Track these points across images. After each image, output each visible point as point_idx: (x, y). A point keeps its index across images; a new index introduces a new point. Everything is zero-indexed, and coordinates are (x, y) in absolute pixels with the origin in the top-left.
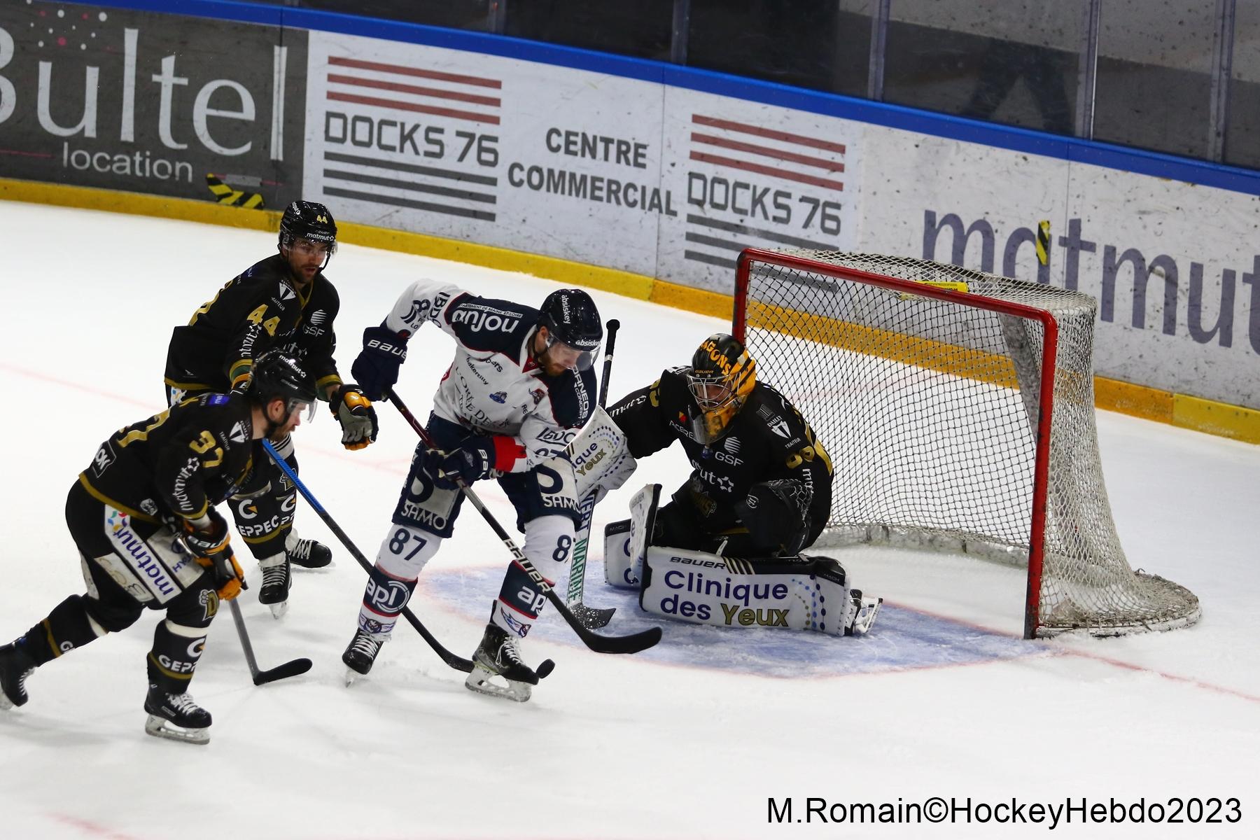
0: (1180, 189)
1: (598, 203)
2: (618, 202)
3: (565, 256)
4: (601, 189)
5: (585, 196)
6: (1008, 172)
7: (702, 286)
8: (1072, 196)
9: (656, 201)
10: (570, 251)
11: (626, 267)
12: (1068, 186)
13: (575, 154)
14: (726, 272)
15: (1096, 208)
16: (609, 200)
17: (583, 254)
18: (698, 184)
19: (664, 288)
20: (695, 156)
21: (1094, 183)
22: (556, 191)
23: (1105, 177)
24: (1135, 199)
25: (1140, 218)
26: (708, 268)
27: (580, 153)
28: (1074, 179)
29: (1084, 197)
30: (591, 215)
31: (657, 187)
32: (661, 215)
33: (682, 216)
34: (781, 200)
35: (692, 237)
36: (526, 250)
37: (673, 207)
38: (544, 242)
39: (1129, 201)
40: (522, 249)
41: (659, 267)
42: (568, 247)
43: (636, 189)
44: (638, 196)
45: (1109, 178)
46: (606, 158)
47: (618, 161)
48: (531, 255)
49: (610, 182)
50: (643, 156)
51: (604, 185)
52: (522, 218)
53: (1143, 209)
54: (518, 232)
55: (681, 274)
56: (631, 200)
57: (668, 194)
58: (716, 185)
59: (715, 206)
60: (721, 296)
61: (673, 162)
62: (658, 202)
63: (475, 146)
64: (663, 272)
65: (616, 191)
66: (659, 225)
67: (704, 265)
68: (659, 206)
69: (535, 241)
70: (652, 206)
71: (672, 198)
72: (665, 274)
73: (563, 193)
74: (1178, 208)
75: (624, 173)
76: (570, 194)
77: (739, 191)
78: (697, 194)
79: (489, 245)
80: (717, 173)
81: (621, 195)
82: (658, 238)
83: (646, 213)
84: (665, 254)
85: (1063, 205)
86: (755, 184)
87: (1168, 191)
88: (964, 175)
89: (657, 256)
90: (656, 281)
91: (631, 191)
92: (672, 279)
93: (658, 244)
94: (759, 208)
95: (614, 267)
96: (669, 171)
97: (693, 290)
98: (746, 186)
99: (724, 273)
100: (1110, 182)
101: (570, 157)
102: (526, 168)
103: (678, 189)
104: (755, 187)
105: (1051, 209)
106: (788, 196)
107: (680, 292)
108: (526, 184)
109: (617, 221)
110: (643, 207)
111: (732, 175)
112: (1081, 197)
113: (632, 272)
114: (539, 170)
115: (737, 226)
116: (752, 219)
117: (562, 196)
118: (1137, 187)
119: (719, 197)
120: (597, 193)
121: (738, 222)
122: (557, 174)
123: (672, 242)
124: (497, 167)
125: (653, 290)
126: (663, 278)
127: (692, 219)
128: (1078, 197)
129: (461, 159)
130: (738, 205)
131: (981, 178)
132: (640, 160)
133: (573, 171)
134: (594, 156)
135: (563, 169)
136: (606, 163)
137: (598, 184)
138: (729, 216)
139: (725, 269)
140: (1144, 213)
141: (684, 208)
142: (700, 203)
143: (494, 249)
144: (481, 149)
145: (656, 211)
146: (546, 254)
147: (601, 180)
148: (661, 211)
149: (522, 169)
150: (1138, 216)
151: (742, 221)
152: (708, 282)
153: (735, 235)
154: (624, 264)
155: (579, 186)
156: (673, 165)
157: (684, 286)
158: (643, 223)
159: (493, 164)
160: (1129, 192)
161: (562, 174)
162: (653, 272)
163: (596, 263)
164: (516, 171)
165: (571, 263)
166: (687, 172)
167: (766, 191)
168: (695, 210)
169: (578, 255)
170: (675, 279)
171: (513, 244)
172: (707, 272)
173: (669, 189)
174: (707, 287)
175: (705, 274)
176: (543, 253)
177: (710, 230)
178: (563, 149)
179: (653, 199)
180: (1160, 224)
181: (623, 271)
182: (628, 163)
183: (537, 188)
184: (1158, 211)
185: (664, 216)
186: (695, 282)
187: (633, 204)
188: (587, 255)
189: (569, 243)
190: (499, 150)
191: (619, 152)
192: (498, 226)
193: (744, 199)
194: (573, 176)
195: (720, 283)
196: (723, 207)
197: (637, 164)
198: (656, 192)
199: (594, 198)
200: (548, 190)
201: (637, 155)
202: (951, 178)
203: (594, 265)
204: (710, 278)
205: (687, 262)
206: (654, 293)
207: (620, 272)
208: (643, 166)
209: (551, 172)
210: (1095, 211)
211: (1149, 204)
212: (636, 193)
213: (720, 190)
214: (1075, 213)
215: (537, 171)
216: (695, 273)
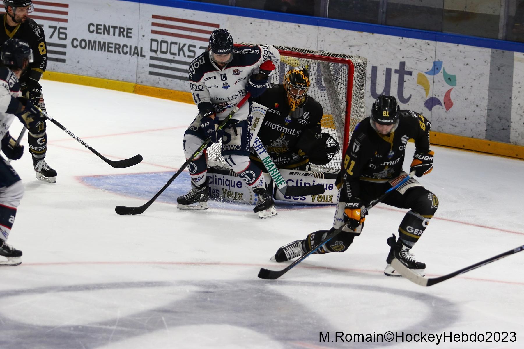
0: (367, 36)
1: (110, 53)
2: (119, 53)
3: (96, 76)
4: (112, 47)
5: (105, 51)
6: (291, 32)
7: (156, 86)
8: (320, 41)
9: (136, 52)
10: (98, 74)
11: (123, 79)
12: (318, 37)
13: (101, 33)
14: (167, 79)
15: (330, 45)
16: (115, 52)
17: (104, 75)
18: (154, 44)
19: (140, 87)
20: (153, 32)
21: (329, 35)
22: (92, 49)
23: (334, 32)
24: (347, 41)
25: (349, 49)
26: (159, 78)
27: (102, 33)
28: (320, 34)
29: (325, 41)
30: (107, 59)
31: (137, 45)
32: (138, 57)
33: (148, 57)
34: (191, 48)
35: (152, 66)
36: (79, 74)
37: (143, 54)
38: (87, 70)
39: (345, 42)
40: (77, 74)
41: (137, 79)
42: (97, 72)
43: (127, 47)
44: (128, 50)
45: (336, 33)
46: (114, 35)
47: (119, 35)
48: (81, 76)
49: (116, 44)
50: (130, 33)
51: (113, 46)
52: (78, 61)
53: (351, 45)
54: (76, 67)
55: (147, 81)
56: (125, 51)
57: (142, 48)
58: (163, 44)
59: (162, 52)
60: (165, 89)
61: (143, 35)
62: (137, 52)
63: (57, 32)
64: (139, 81)
65: (118, 48)
66: (137, 61)
67: (157, 77)
68: (137, 53)
69: (83, 70)
70: (134, 53)
71: (143, 50)
72: (140, 82)
73: (95, 50)
74: (366, 44)
75: (122, 41)
76: (98, 50)
77: (173, 45)
78: (154, 47)
79: (63, 73)
80: (163, 39)
81: (121, 50)
82: (137, 67)
83: (131, 57)
84: (140, 73)
85: (316, 45)
86: (180, 42)
87: (362, 37)
88: (272, 34)
89: (137, 74)
90: (136, 85)
91: (125, 48)
92: (143, 83)
93: (137, 69)
94: (181, 53)
95: (118, 80)
96: (142, 39)
97: (152, 87)
98: (176, 44)
99: (166, 80)
100: (336, 34)
101: (98, 35)
102: (79, 40)
103: (146, 47)
104: (180, 44)
105: (310, 47)
106: (194, 46)
107: (147, 88)
108: (79, 46)
109: (119, 61)
110: (130, 54)
111: (170, 39)
112: (323, 41)
113: (126, 82)
114: (85, 41)
115: (172, 60)
116: (178, 57)
117: (95, 51)
118: (348, 36)
119: (164, 49)
120: (110, 49)
121: (172, 59)
122: (92, 42)
123: (143, 68)
124: (67, 40)
125: (135, 88)
126: (139, 83)
127: (152, 58)
128: (322, 41)
129: (51, 37)
130: (172, 51)
131: (280, 35)
132: (129, 35)
133: (100, 40)
134: (109, 34)
135: (95, 40)
136: (114, 36)
137: (110, 45)
138: (168, 56)
139: (166, 78)
140: (351, 46)
141: (148, 54)
142: (156, 51)
143: (65, 74)
144: (60, 33)
145: (136, 55)
146: (88, 75)
147: (112, 44)
148: (138, 56)
149: (77, 40)
150: (349, 48)
151: (174, 58)
152: (159, 84)
153: (171, 64)
154: (122, 78)
155: (102, 46)
156: (143, 36)
157: (148, 86)
158: (130, 61)
159: (65, 39)
160: (345, 38)
161: (95, 42)
162: (135, 81)
163: (110, 78)
164: (75, 41)
165: (99, 79)
166: (150, 39)
167: (185, 45)
168: (153, 54)
169: (102, 75)
170: (145, 83)
171: (73, 72)
172: (159, 80)
173: (142, 46)
174: (159, 86)
175: (158, 80)
176: (87, 75)
177: (160, 62)
178: (95, 32)
179: (135, 51)
180: (358, 50)
181: (122, 81)
182: (124, 36)
183: (84, 48)
184: (357, 45)
185: (140, 58)
186: (153, 84)
187: (126, 53)
188: (106, 75)
189: (98, 70)
190: (67, 33)
191: (120, 32)
192: (67, 65)
193: (175, 49)
194: (99, 42)
195: (164, 84)
196: (166, 53)
197: (128, 37)
198: (136, 48)
199: (109, 51)
200: (89, 49)
201: (128, 33)
202: (266, 36)
203: (109, 79)
204: (160, 82)
205: (150, 76)
206: (135, 89)
207: (120, 82)
208: (131, 37)
209: (90, 41)
210: (330, 46)
211: (353, 42)
212: (127, 49)
213: (164, 46)
214: (321, 48)
215: (84, 41)
216: (153, 80)
